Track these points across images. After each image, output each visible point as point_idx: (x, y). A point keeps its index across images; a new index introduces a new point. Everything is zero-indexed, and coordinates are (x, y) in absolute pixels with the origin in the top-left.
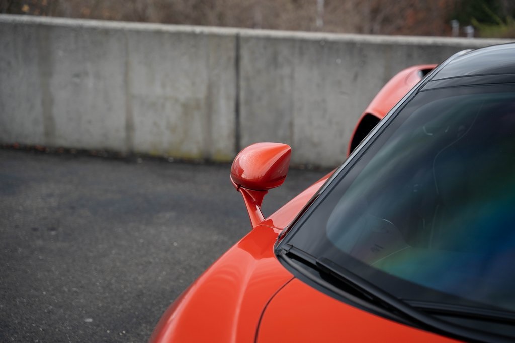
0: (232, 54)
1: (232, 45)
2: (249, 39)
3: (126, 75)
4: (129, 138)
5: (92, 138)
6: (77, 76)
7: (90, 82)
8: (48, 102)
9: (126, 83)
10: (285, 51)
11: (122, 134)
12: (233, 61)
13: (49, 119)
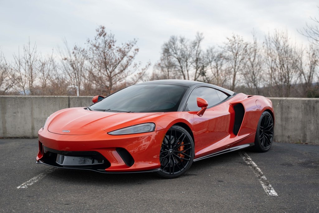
0: (68, 103)
1: (67, 100)
2: (72, 98)
3: (32, 111)
4: (33, 132)
5: (20, 133)
6: (15, 113)
7: (19, 115)
8: (4, 122)
9: (32, 114)
10: (84, 101)
11: (31, 131)
12: (68, 105)
13: (5, 128)
